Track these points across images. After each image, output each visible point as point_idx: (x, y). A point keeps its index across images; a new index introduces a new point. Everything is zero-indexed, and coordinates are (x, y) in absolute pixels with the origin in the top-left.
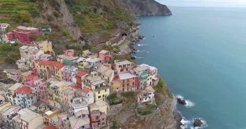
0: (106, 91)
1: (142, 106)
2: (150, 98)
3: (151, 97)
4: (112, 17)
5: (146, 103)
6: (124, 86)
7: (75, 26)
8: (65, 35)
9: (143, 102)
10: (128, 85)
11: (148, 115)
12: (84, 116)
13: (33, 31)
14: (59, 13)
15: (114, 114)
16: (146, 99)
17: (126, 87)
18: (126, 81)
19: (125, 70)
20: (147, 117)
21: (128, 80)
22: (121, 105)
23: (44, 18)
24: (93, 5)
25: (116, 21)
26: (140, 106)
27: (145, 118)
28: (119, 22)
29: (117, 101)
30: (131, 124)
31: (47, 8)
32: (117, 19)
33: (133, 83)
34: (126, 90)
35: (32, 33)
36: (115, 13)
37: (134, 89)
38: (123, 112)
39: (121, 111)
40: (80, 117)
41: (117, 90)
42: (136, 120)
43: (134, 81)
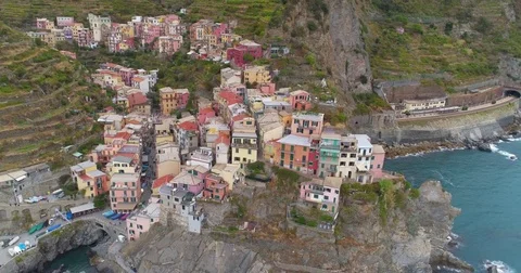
0: (250, 153)
1: (304, 206)
2: (326, 198)
3: (331, 200)
4: (490, 46)
5: (315, 205)
6: (283, 155)
7: (357, 52)
8: (308, 64)
9: (307, 198)
10: (292, 157)
11: (303, 226)
12: (196, 173)
13: (251, 47)
14: (321, 24)
15: (246, 194)
16: (316, 197)
17: (287, 160)
18: (288, 149)
19: (306, 132)
20: (301, 229)
21: (292, 147)
22: (263, 185)
23: (285, 29)
24: (449, 15)
25: (501, 56)
26: (300, 205)
27: (295, 229)
28: (507, 59)
29: (264, 177)
30: (270, 226)
31: (300, 14)
32: (505, 52)
33: (304, 158)
34: (287, 166)
35: (251, 51)
36: (505, 36)
37: (304, 170)
38: (263, 199)
39: (260, 197)
40: (190, 172)
41: (272, 160)
42: (281, 225)
43: (307, 154)
